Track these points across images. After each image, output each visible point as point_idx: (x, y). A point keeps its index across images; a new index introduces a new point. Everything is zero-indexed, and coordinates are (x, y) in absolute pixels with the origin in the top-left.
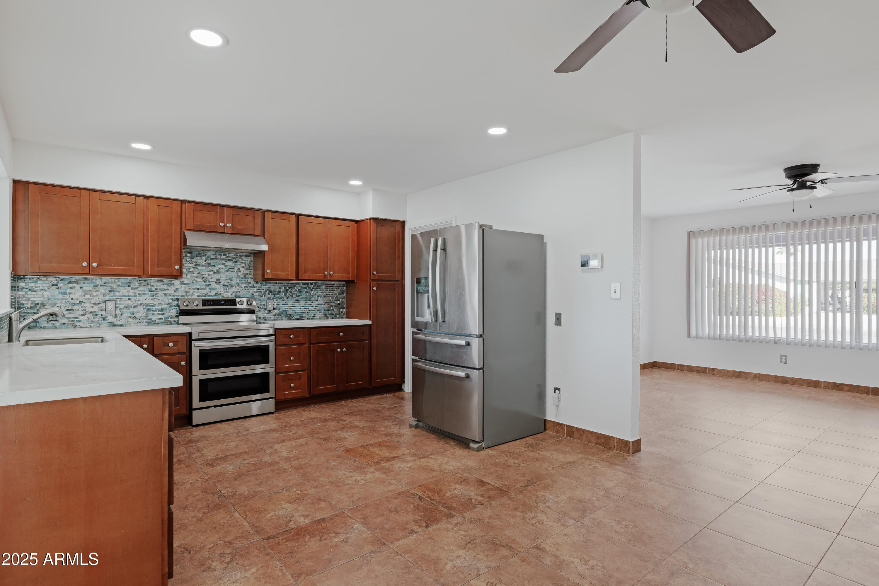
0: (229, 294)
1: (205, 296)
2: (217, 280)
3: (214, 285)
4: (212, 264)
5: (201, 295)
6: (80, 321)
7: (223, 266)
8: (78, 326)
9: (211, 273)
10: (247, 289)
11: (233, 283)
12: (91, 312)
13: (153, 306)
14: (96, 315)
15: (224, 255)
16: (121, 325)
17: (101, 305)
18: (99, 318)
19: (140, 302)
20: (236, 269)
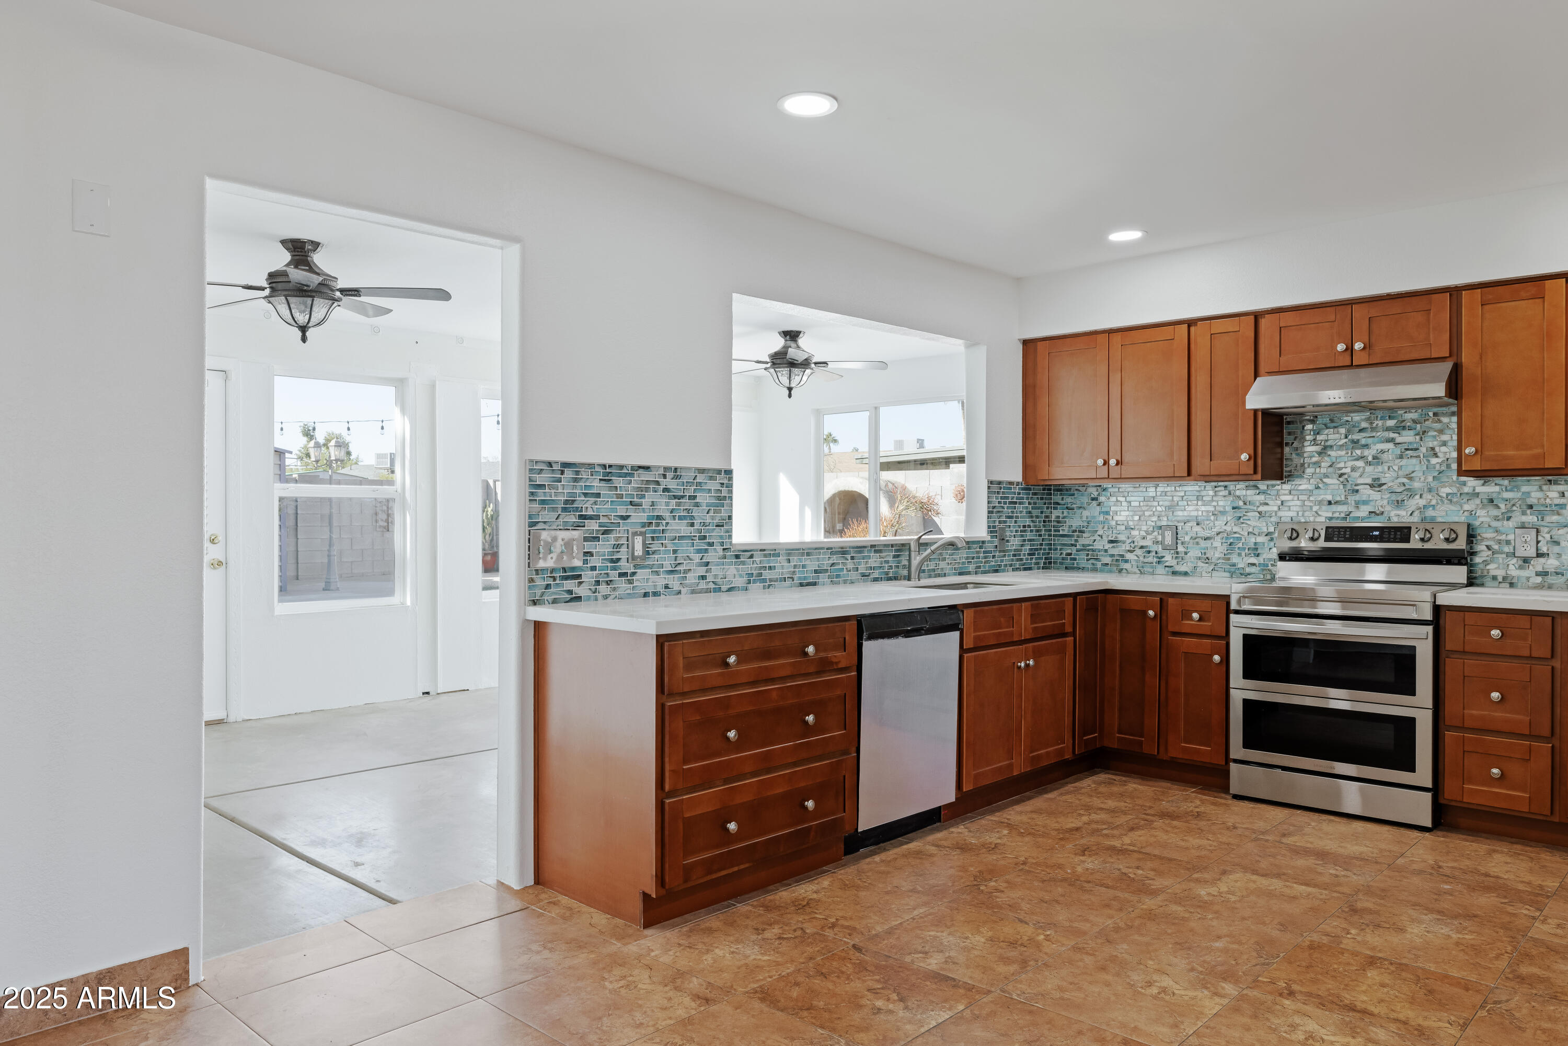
0: (1402, 513)
1: (1345, 519)
2: (1374, 480)
3: (1366, 492)
4: (1363, 442)
5: (1337, 515)
6: (1127, 561)
7: (1390, 446)
8: (1124, 571)
9: (1360, 464)
10: (1455, 500)
11: (1416, 485)
12: (1142, 547)
13: (1239, 539)
14: (1149, 552)
15: (1390, 418)
16: (1186, 574)
17: (1156, 533)
18: (1151, 558)
19: (1216, 530)
20: (1423, 450)
